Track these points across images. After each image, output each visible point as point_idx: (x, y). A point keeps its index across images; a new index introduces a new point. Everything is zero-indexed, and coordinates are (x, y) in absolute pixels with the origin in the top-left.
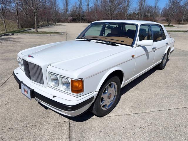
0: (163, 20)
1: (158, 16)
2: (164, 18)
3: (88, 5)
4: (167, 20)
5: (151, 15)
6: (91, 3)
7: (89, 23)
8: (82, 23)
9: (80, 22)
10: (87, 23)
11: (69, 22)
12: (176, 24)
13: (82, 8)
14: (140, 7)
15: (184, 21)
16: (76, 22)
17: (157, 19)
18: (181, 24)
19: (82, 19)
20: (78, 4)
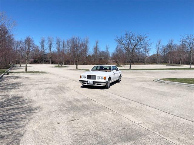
0: (113, 62)
1: (109, 59)
2: (114, 61)
3: (50, 49)
4: (117, 62)
5: (104, 59)
6: (53, 47)
7: (51, 64)
8: (44, 64)
9: (42, 64)
10: (50, 64)
11: (30, 64)
12: (123, 65)
13: (44, 51)
14: (96, 52)
15: (128, 62)
16: (38, 64)
17: (109, 61)
18: (126, 65)
19: (44, 60)
20: (41, 48)
